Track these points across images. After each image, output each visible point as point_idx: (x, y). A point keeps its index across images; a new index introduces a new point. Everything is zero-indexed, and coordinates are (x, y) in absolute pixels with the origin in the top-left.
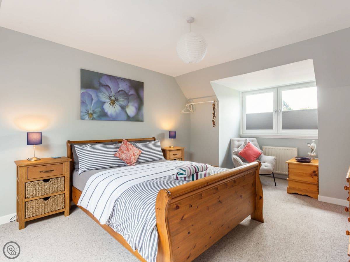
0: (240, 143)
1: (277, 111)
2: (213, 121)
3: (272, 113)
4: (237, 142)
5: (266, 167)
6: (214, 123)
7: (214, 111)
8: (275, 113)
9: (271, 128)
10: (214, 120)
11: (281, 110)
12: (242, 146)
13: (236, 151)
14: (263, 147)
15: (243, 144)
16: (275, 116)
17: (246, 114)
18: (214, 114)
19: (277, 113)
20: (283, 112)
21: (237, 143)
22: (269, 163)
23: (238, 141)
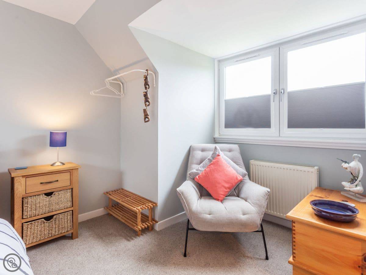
0: (205, 154)
1: (278, 92)
2: (145, 111)
3: (269, 96)
4: (200, 152)
5: (244, 214)
6: (146, 116)
7: (146, 91)
8: (274, 96)
9: (267, 124)
10: (145, 108)
11: (285, 90)
12: (206, 161)
13: (194, 171)
14: (252, 162)
15: (209, 158)
16: (274, 101)
17: (225, 100)
18: (146, 95)
19: (278, 95)
20: (289, 94)
21: (199, 155)
22: (254, 204)
23: (203, 150)
